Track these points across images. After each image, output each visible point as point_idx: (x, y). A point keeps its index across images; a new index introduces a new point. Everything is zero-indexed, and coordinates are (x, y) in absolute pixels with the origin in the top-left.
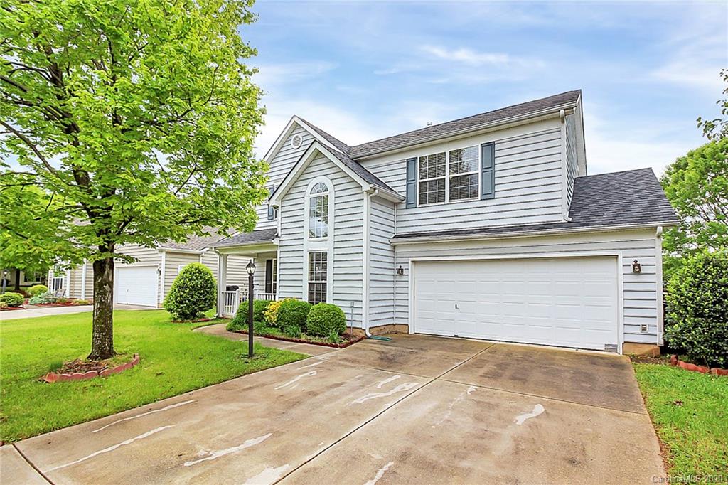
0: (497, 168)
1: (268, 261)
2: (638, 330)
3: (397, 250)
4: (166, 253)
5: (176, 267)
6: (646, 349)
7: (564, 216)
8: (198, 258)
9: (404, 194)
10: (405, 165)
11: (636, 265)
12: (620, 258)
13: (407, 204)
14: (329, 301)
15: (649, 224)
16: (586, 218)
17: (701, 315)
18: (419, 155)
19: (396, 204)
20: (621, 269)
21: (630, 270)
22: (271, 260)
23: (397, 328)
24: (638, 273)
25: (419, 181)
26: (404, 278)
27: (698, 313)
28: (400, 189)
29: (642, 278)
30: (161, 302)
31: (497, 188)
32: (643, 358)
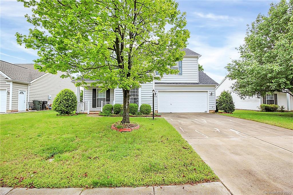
0: (183, 67)
1: (93, 89)
2: (212, 107)
4: (13, 82)
5: (17, 90)
6: (213, 111)
7: (198, 82)
8: (27, 86)
13: (157, 73)
14: (140, 103)
20: (209, 94)
22: (96, 89)
24: (211, 95)
26: (156, 96)
29: (212, 96)
30: (10, 109)
31: (183, 72)
32: (213, 113)
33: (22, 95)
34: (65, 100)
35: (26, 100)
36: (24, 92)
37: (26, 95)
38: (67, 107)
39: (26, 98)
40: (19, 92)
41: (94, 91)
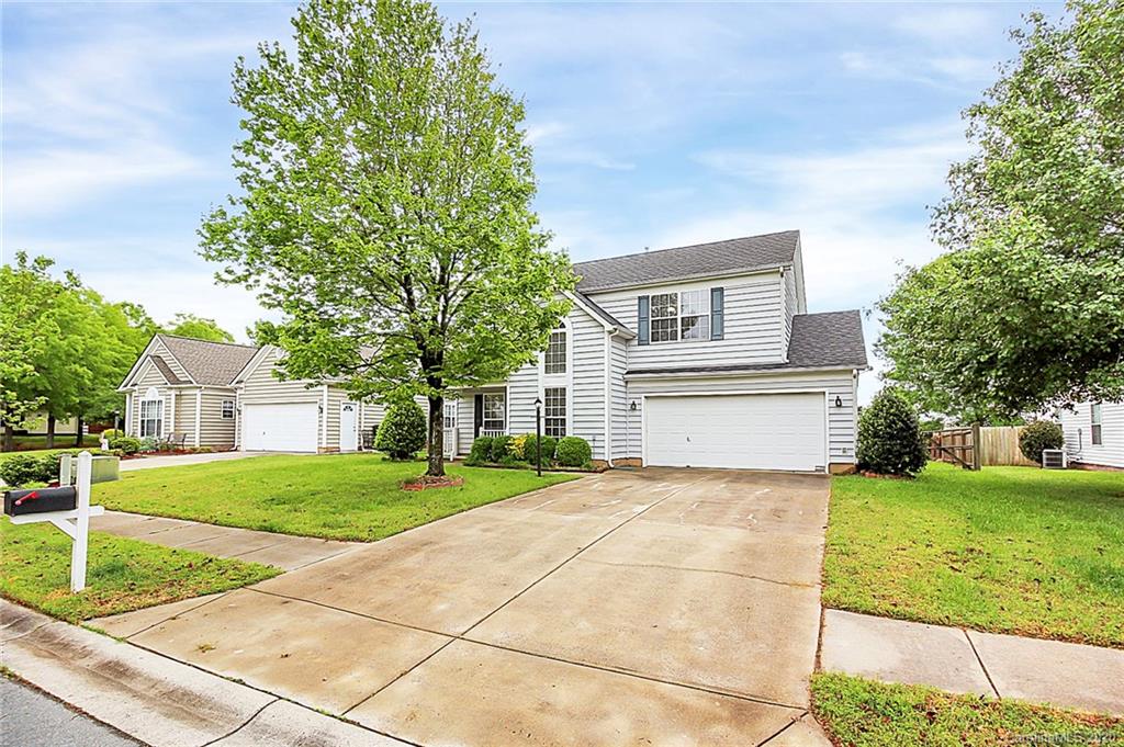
0: (726, 311)
1: (476, 396)
2: (840, 453)
3: (629, 385)
4: (329, 386)
5: (338, 403)
6: (846, 468)
7: (783, 359)
9: (636, 331)
10: (637, 301)
11: (838, 399)
12: (827, 394)
13: (639, 340)
14: (569, 433)
15: (847, 368)
16: (801, 360)
17: (879, 437)
18: (651, 293)
19: (627, 340)
20: (827, 403)
21: (834, 404)
22: (482, 395)
23: (630, 462)
24: (840, 406)
25: (651, 319)
26: (637, 413)
27: (876, 435)
28: (632, 326)
29: (842, 410)
30: (324, 445)
31: (726, 330)
32: (844, 474)
33: (348, 412)
34: (396, 425)
35: (358, 424)
36: (352, 407)
37: (358, 412)
38: (399, 441)
39: (358, 420)
40: (343, 407)
41: (479, 399)
